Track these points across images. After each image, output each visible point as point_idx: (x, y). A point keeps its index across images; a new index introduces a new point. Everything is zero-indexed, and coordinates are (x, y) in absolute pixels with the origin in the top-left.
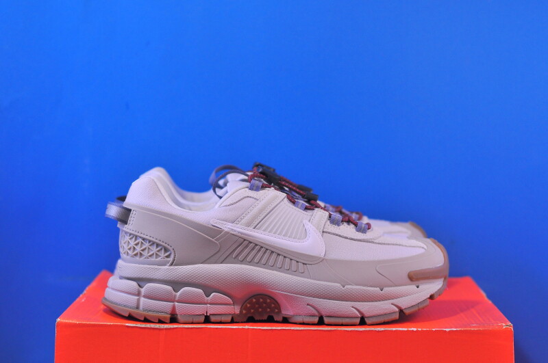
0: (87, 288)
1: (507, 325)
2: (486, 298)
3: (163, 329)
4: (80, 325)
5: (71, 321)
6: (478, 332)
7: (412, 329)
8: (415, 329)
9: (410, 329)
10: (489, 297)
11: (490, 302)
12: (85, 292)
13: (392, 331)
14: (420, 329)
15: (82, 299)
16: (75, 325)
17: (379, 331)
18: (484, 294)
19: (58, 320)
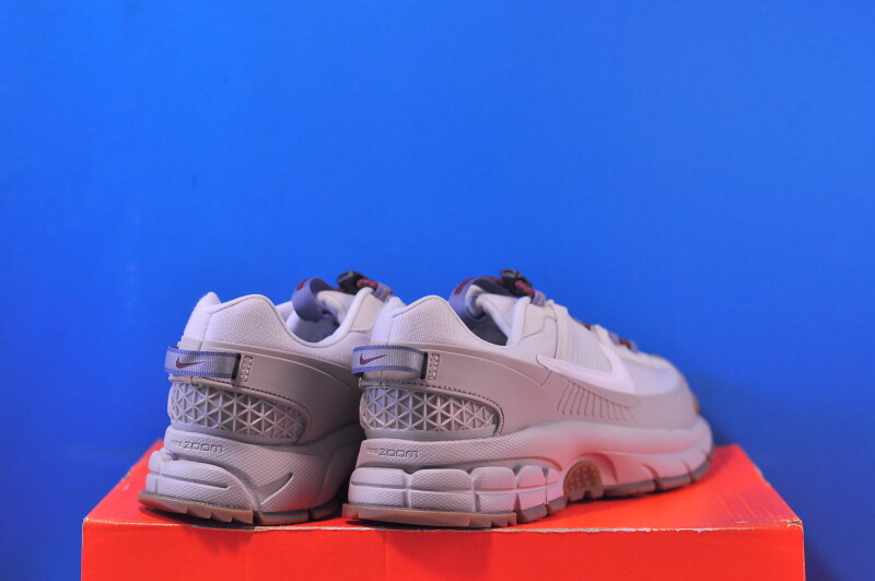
0: (133, 469)
1: (793, 522)
4: (121, 528)
5: (105, 522)
6: (747, 534)
7: (644, 529)
8: (648, 530)
9: (640, 530)
10: (767, 476)
11: (768, 485)
12: (129, 474)
13: (612, 532)
14: (656, 529)
15: (124, 485)
16: (112, 528)
17: (591, 533)
18: (758, 472)
19: (87, 519)
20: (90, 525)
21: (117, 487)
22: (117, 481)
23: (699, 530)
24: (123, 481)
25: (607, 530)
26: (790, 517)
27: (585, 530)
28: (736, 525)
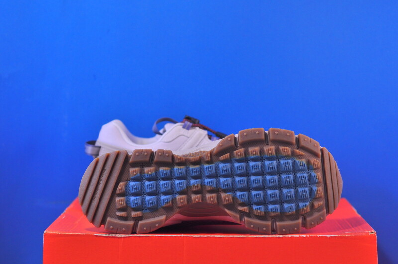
0: (66, 209)
1: (372, 232)
2: (356, 213)
3: (121, 237)
4: (61, 235)
5: (54, 232)
6: (351, 238)
7: (303, 236)
8: (305, 236)
9: (301, 236)
10: (358, 212)
11: (360, 216)
12: (65, 212)
13: (288, 237)
14: (308, 236)
15: (62, 216)
16: (57, 235)
18: (355, 211)
19: (45, 231)
20: (47, 234)
21: (59, 217)
23: (329, 236)
24: (62, 214)
26: (371, 230)
27: (276, 236)
28: (345, 234)
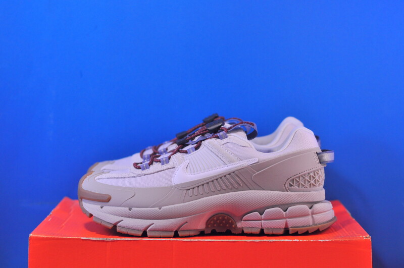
20: (32, 238)
21: (45, 219)
22: (45, 216)
23: (322, 241)
24: (48, 216)
25: (278, 240)
26: (365, 235)
27: (268, 241)
28: (339, 239)
